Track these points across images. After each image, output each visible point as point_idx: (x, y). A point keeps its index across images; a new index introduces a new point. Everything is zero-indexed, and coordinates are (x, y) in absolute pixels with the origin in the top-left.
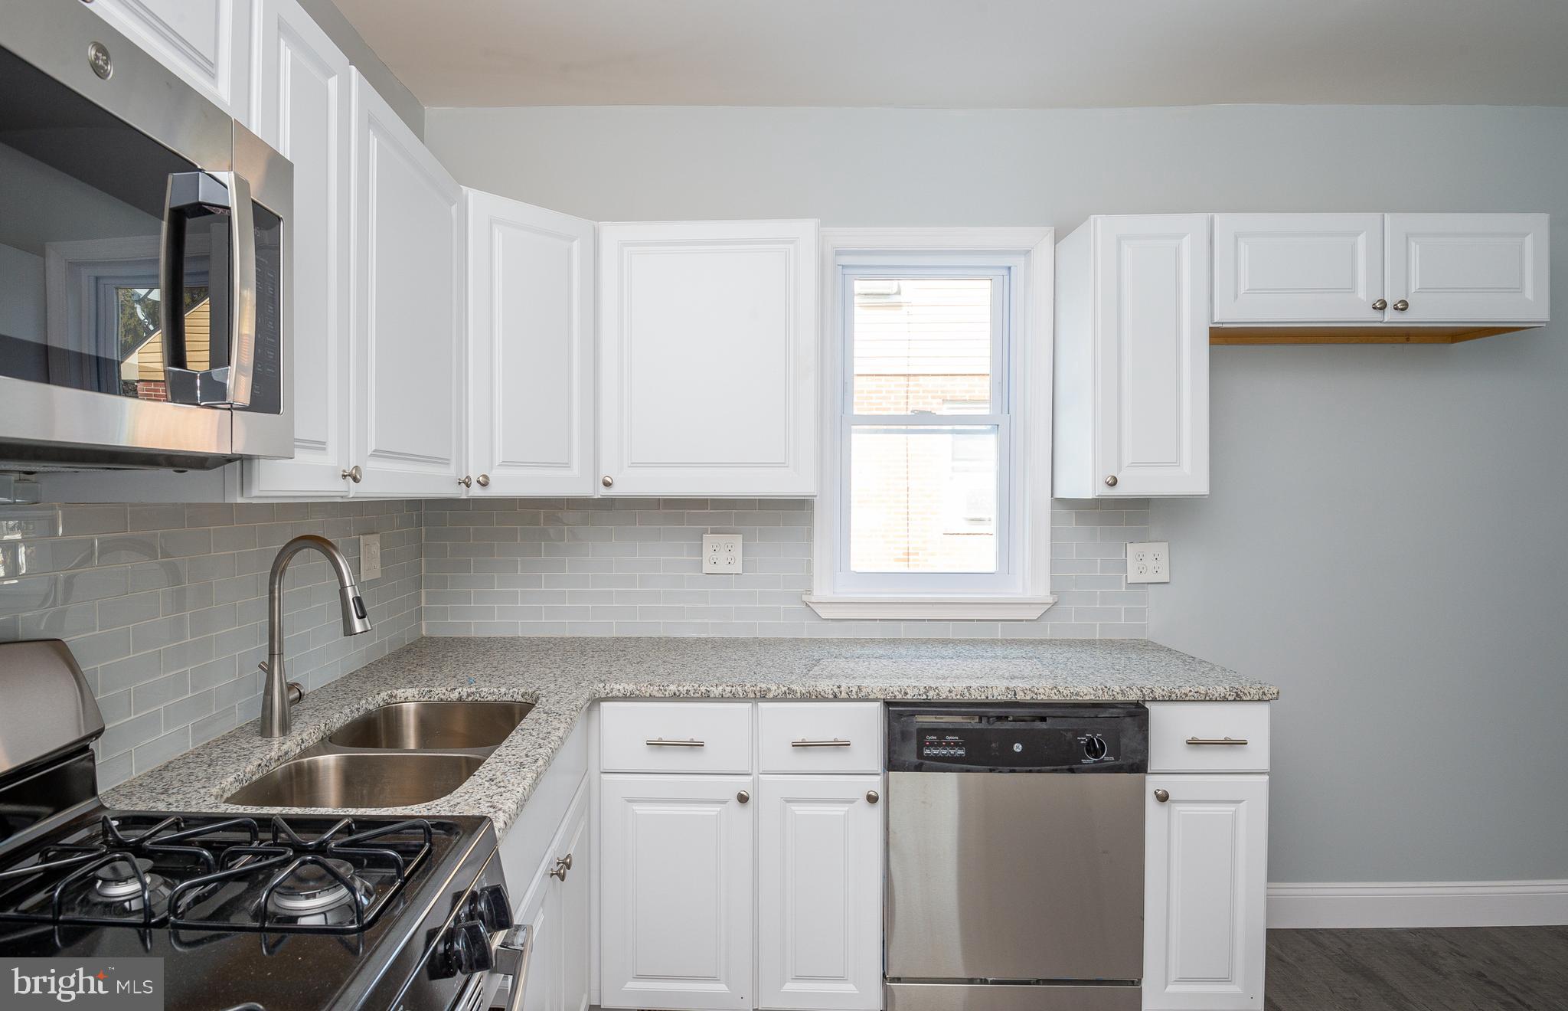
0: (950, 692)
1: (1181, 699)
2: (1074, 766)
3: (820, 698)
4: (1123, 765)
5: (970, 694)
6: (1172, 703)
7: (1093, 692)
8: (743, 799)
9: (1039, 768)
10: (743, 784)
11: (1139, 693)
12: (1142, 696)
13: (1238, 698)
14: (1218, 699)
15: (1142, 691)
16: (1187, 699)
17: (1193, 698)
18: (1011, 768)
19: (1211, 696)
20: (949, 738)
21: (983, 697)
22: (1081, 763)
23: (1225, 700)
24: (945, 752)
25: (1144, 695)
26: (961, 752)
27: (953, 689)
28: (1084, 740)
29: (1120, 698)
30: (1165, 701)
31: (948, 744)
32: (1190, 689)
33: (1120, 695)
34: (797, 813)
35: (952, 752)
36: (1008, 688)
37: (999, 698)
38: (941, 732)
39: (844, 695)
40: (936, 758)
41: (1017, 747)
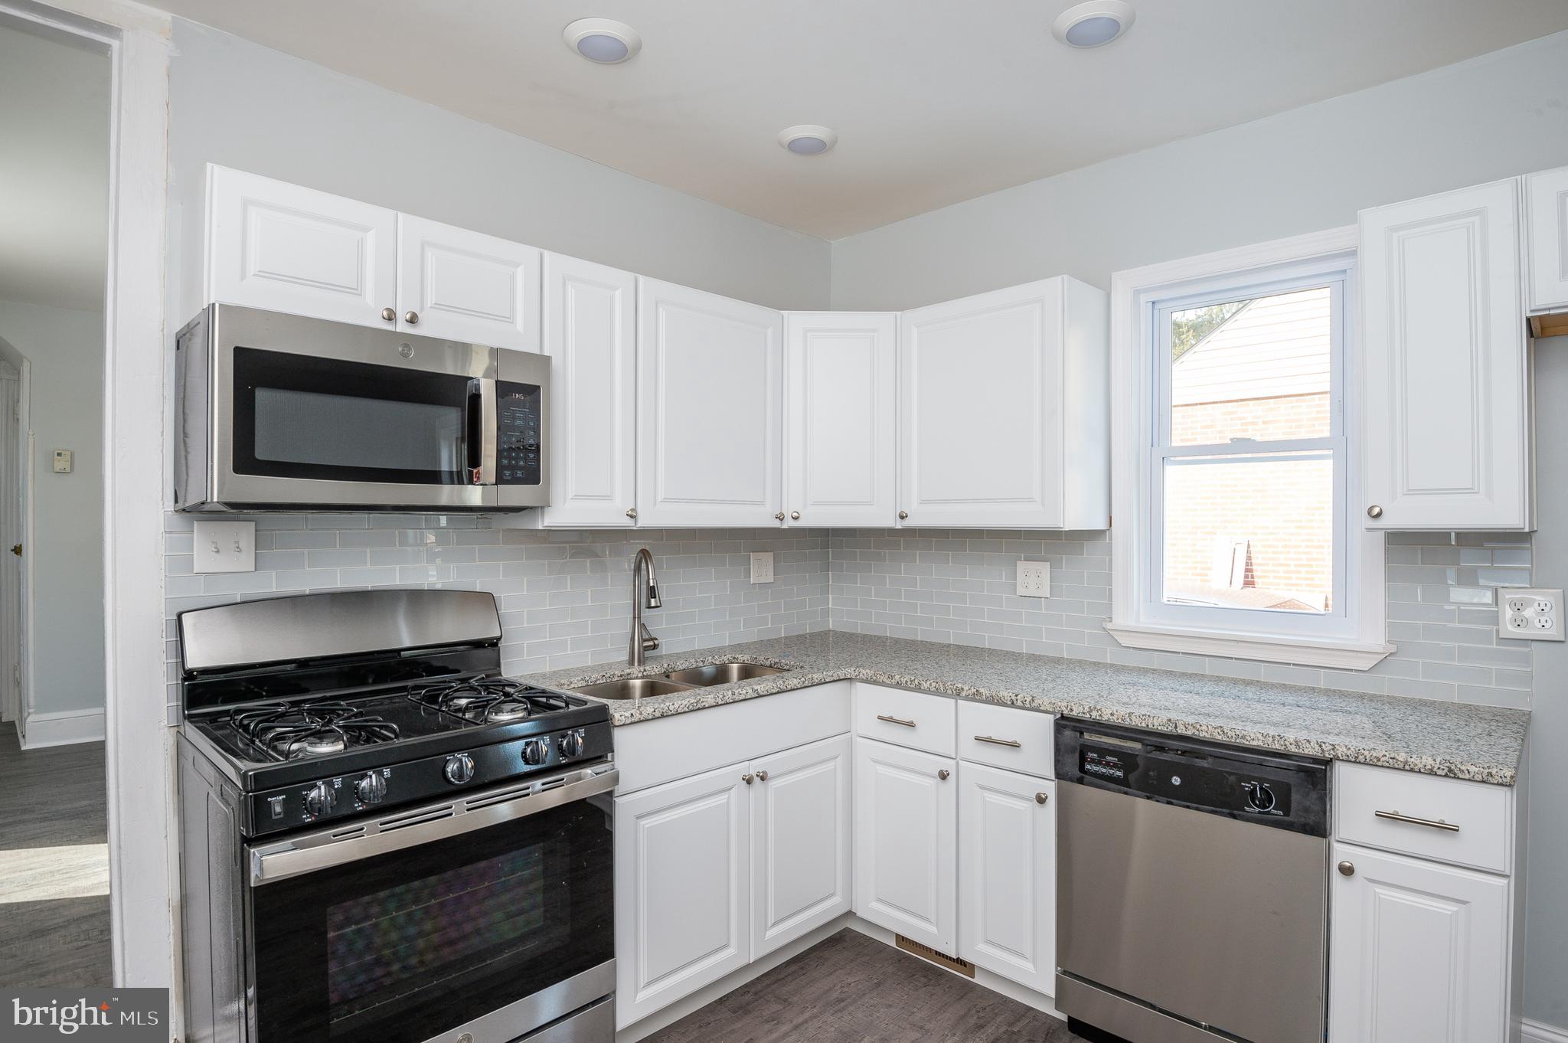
0: (1112, 714)
1: (1371, 762)
2: (1236, 812)
3: (1000, 702)
4: (1294, 823)
5: (1131, 720)
6: (1359, 766)
7: (1262, 738)
8: (943, 776)
9: (1197, 806)
10: (948, 765)
11: (1317, 747)
12: (1320, 751)
13: (1451, 774)
14: (1422, 770)
15: (1320, 746)
16: (1379, 764)
17: (1387, 765)
18: (1169, 800)
19: (1412, 766)
20: (1109, 758)
21: (1144, 725)
22: (1244, 810)
23: (1432, 773)
24: (1104, 770)
25: (1323, 750)
26: (1119, 774)
27: (1115, 712)
28: (1249, 787)
29: (1293, 749)
30: (1350, 761)
31: (1108, 764)
32: (1384, 753)
33: (1293, 746)
34: (987, 799)
35: (1111, 772)
36: (1170, 720)
37: (1159, 728)
38: (1103, 751)
39: (1019, 703)
40: (1096, 775)
41: (1176, 780)
